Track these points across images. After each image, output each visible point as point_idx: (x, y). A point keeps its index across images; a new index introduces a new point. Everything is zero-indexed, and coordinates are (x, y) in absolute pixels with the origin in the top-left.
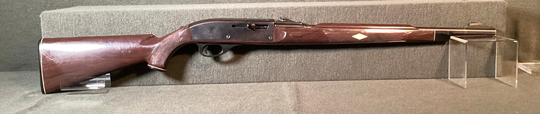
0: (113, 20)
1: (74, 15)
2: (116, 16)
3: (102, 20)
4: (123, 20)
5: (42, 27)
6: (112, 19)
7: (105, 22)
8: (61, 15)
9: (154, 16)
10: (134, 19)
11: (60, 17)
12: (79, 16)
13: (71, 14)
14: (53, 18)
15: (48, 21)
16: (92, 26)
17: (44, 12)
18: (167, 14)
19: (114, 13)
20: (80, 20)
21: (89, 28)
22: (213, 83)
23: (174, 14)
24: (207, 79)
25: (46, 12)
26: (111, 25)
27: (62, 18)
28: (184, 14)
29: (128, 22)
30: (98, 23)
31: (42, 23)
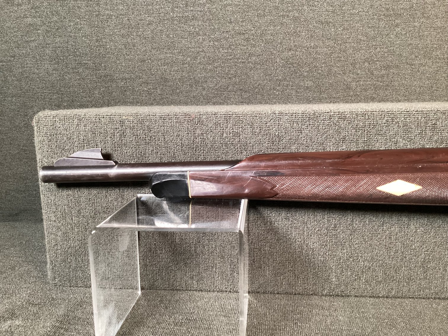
0: (202, 134)
1: (111, 121)
2: (210, 125)
3: (176, 134)
4: (225, 135)
5: (37, 149)
6: (198, 132)
7: (181, 140)
8: (80, 120)
9: (303, 127)
10: (254, 133)
11: (78, 125)
12: (122, 122)
13: (102, 119)
14: (62, 128)
15: (50, 136)
16: (151, 149)
17: (40, 114)
18: (338, 121)
19: (204, 117)
20: (123, 135)
21: (145, 154)
22: (439, 298)
23: (356, 122)
24: (426, 288)
25: (47, 112)
26: (197, 146)
27: (82, 128)
28: (384, 121)
29: (237, 140)
30: (166, 143)
31: (36, 140)
